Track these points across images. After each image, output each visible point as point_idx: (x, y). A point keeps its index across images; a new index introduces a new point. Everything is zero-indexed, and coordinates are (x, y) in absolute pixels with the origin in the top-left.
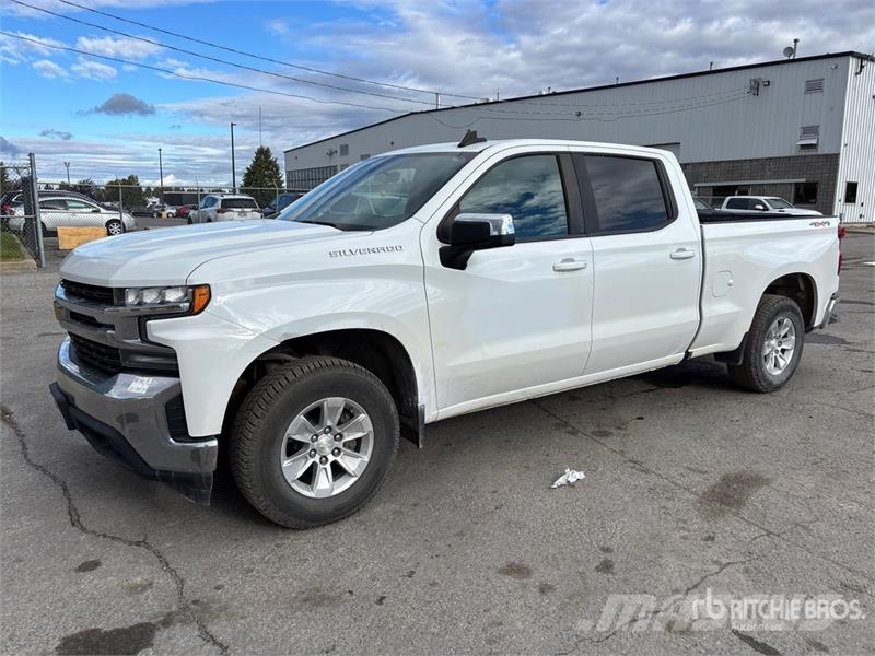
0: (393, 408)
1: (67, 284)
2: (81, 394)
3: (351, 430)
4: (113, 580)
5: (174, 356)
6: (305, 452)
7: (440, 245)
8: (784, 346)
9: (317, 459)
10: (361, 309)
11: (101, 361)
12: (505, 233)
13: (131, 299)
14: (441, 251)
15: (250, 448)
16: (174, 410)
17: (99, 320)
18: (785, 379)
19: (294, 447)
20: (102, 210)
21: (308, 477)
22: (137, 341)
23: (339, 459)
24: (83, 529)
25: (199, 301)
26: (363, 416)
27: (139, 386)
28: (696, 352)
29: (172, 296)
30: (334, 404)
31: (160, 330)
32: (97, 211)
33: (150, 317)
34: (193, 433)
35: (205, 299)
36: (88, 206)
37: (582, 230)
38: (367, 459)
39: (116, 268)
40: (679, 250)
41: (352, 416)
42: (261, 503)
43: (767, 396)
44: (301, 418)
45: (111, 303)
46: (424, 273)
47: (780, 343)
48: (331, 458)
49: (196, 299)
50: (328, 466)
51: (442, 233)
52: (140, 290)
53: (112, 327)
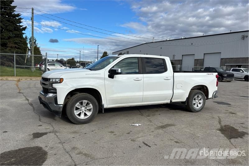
0: (97, 104)
1: (43, 78)
2: (42, 97)
3: (88, 107)
4: (43, 127)
5: (56, 90)
6: (79, 110)
7: (109, 74)
8: (200, 102)
9: (81, 112)
10: (92, 84)
11: (46, 91)
12: (119, 72)
13: (51, 80)
14: (109, 75)
15: (68, 107)
16: (56, 99)
17: (46, 84)
18: (200, 109)
19: (77, 109)
20: (63, 66)
21: (79, 115)
22: (51, 87)
23: (86, 112)
24: (41, 121)
25: (61, 81)
26: (91, 105)
27: (51, 95)
28: (173, 101)
29: (57, 80)
30: (85, 101)
31: (55, 86)
32: (62, 67)
33: (53, 83)
34: (58, 104)
35: (62, 81)
36: (60, 65)
37: (142, 72)
38: (91, 113)
39: (49, 75)
40: (166, 78)
41: (89, 104)
42: (70, 118)
43: (195, 113)
44: (78, 103)
45: (48, 81)
46: (105, 79)
47: (199, 101)
48: (84, 112)
49: (61, 80)
50: (83, 113)
51: (109, 72)
52: (53, 79)
53: (47, 85)
